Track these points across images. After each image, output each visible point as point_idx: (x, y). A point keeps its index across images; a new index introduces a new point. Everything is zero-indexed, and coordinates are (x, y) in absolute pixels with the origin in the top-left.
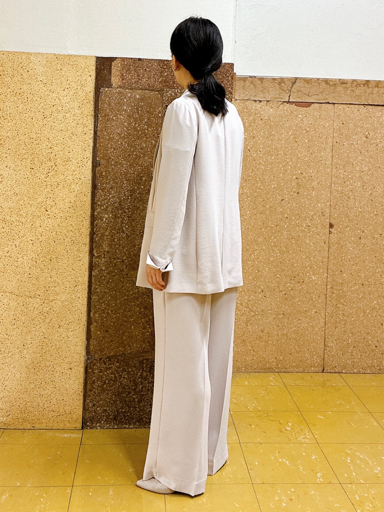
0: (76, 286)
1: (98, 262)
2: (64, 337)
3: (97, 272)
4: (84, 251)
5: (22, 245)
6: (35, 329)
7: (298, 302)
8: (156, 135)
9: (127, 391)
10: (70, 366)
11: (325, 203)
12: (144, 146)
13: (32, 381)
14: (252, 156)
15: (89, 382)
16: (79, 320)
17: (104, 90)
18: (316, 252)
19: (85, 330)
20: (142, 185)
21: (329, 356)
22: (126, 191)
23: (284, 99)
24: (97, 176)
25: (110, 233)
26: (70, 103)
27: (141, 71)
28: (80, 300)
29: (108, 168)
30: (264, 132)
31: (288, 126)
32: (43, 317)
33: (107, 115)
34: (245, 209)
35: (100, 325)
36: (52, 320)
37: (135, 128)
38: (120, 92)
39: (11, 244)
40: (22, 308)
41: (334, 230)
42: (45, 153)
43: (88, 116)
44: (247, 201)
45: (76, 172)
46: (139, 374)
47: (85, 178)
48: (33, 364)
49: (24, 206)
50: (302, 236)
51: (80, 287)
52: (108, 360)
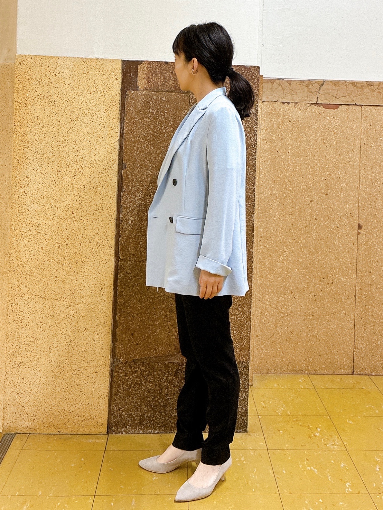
0: (101, 289)
1: (123, 265)
2: (89, 340)
3: (123, 275)
4: (110, 254)
5: (48, 248)
6: (61, 332)
7: (327, 303)
9: (153, 395)
10: (96, 369)
11: (353, 204)
13: (58, 385)
14: (280, 158)
15: (114, 386)
16: (104, 323)
17: (130, 92)
18: (345, 253)
19: (111, 333)
21: (358, 358)
22: (152, 193)
23: (312, 101)
24: (123, 178)
25: (135, 235)
26: (97, 106)
27: (168, 74)
28: (105, 303)
29: (134, 170)
30: (292, 133)
31: (316, 128)
32: (69, 320)
33: (132, 118)
34: (274, 210)
35: (125, 329)
36: (78, 323)
37: (161, 131)
38: (147, 95)
39: (38, 247)
40: (49, 311)
41: (362, 231)
42: (72, 156)
43: (114, 119)
44: (275, 202)
45: (102, 175)
46: (165, 378)
47: (111, 181)
48: (59, 368)
49: (51, 209)
50: (331, 237)
51: (105, 290)
52: (133, 363)
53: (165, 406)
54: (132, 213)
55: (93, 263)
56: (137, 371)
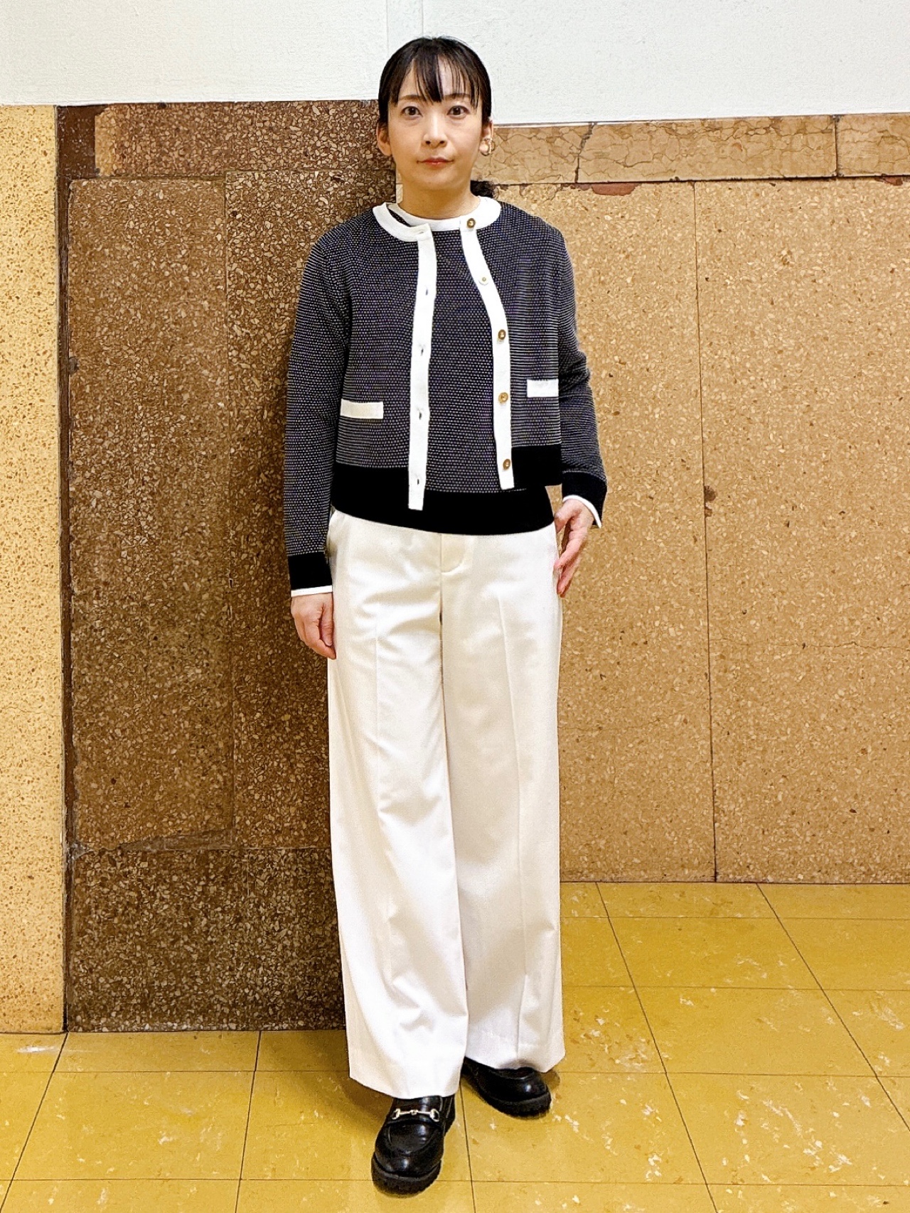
0: (33, 670)
1: (83, 608)
2: (10, 796)
3: (83, 634)
4: (49, 583)
8: (211, 286)
9: (171, 934)
10: (30, 870)
11: (689, 436)
12: (183, 315)
15: (76, 911)
16: (45, 754)
17: (80, 184)
18: (674, 564)
19: (61, 777)
20: (182, 413)
21: (727, 838)
22: (144, 429)
23: (563, 178)
24: (71, 396)
25: (108, 535)
27: (167, 133)
28: (44, 704)
29: (97, 375)
31: (579, 244)
33: (88, 245)
35: (95, 767)
37: (159, 274)
38: (118, 187)
41: (717, 506)
43: (43, 250)
45: (21, 389)
46: (199, 889)
47: (43, 404)
50: (635, 523)
51: (43, 672)
52: (119, 853)
53: (203, 961)
54: (97, 479)
55: (8, 605)
56: (130, 872)
